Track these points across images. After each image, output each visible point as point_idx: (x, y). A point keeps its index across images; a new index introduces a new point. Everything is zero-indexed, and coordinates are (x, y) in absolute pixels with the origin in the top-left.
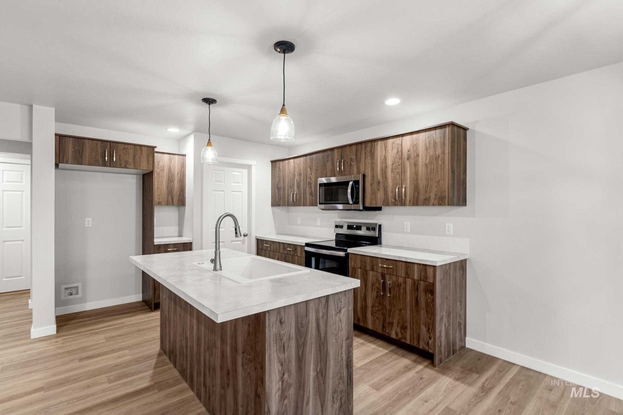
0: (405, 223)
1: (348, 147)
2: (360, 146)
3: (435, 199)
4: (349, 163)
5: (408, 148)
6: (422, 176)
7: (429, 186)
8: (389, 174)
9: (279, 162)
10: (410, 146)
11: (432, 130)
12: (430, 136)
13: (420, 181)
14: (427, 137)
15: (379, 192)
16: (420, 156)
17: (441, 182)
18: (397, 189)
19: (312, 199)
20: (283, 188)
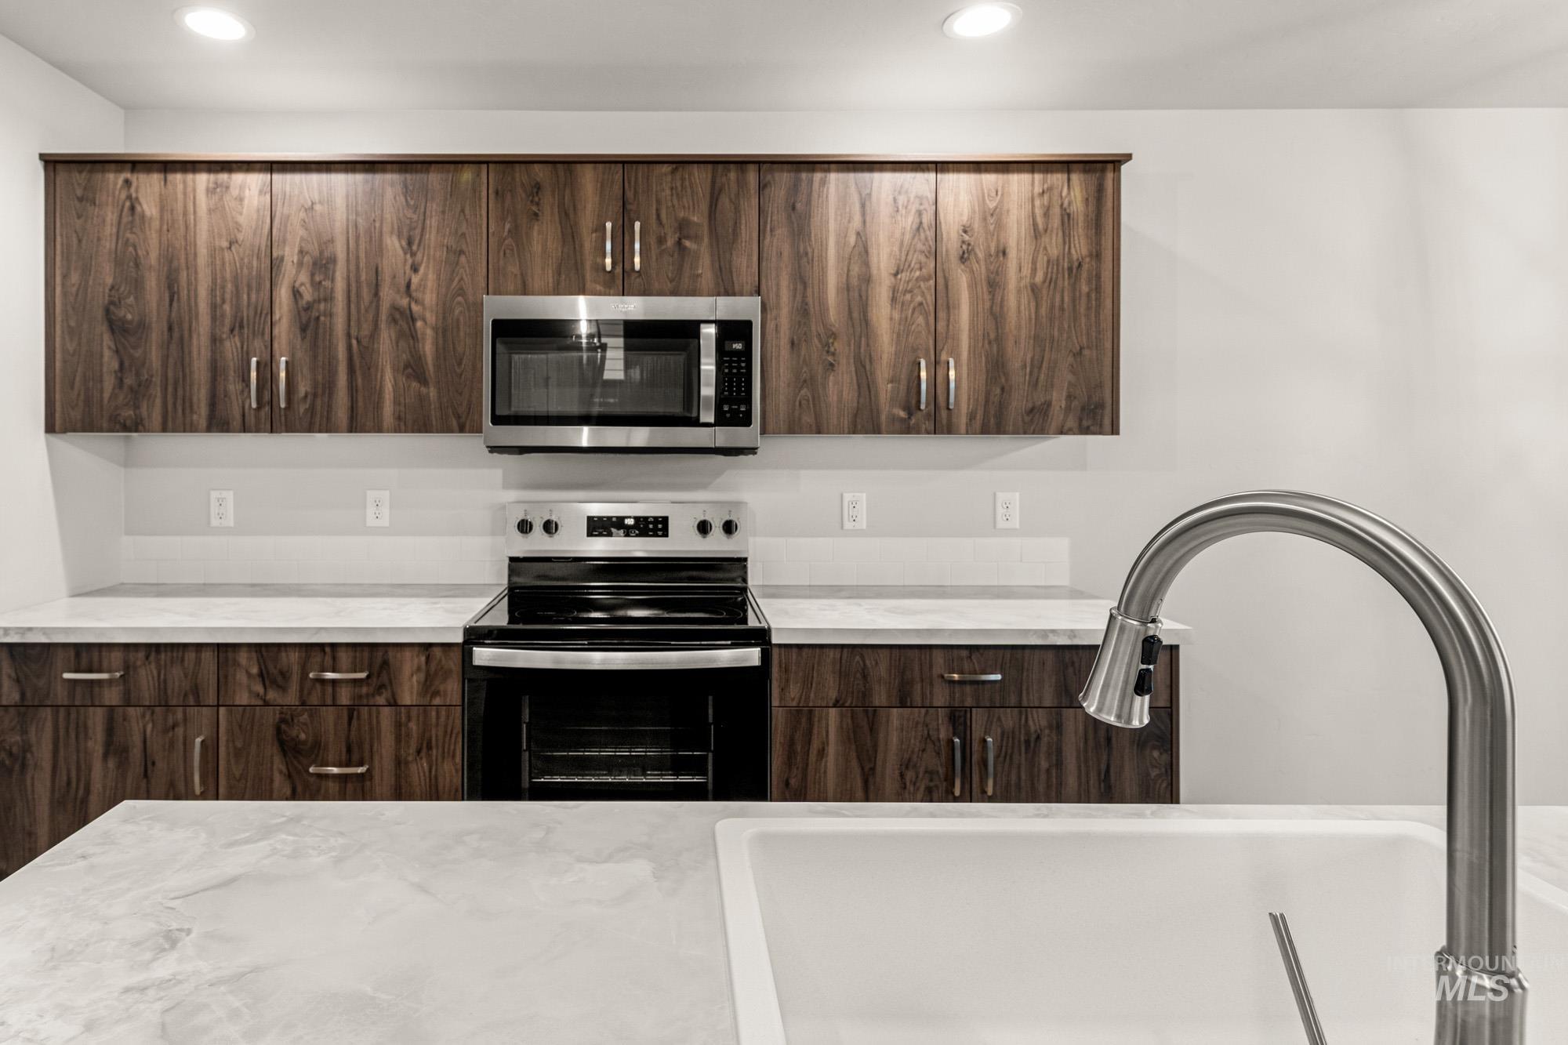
1: (666, 168)
2: (733, 175)
3: (1068, 409)
4: (670, 242)
5: (965, 218)
6: (1019, 327)
7: (1045, 365)
8: (883, 314)
9: (128, 175)
10: (974, 212)
11: (1057, 171)
12: (1050, 189)
13: (1010, 345)
14: (1038, 189)
15: (831, 378)
16: (1012, 254)
17: (1086, 352)
18: (923, 374)
19: (433, 393)
20: (170, 329)
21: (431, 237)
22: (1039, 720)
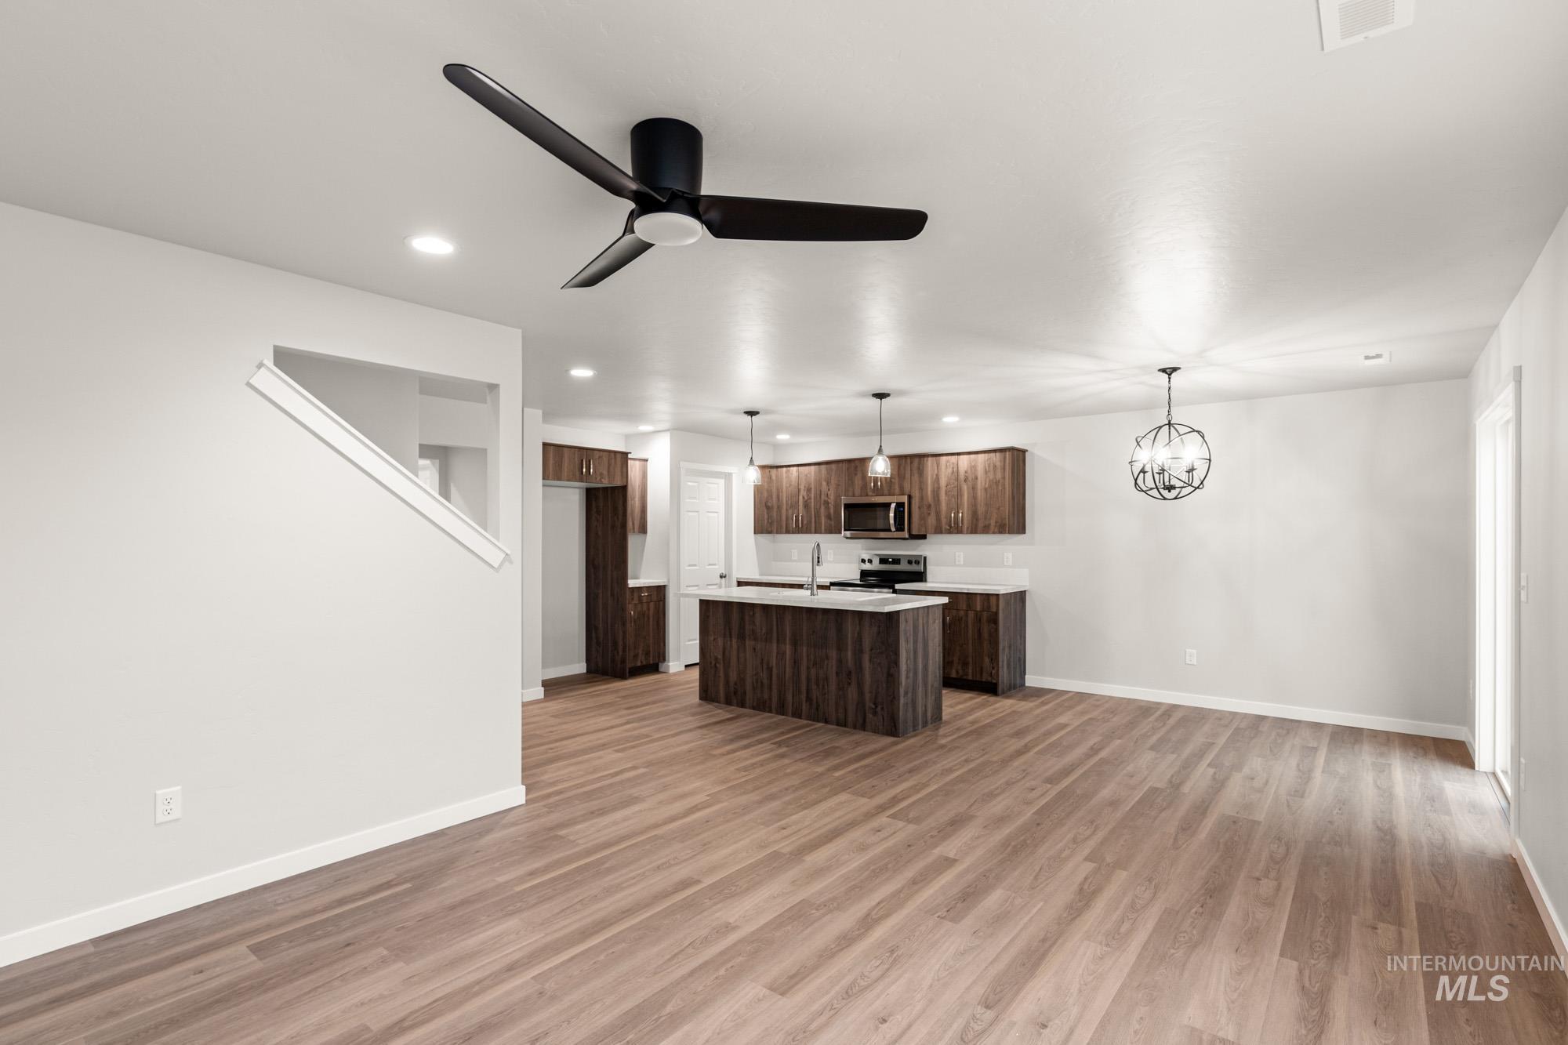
0: (957, 553)
2: (903, 460)
3: (996, 526)
4: (888, 480)
5: (966, 469)
6: (981, 500)
7: (989, 512)
8: (943, 496)
9: (769, 470)
10: (968, 466)
13: (979, 506)
14: (986, 459)
15: (928, 517)
16: (979, 477)
17: (1000, 508)
18: (953, 515)
19: (833, 523)
20: (778, 507)
21: (833, 481)
22: (962, 613)
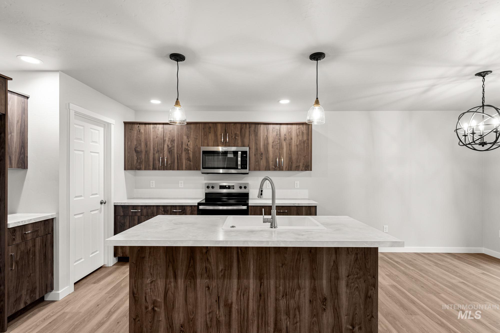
1: (233, 124)
2: (244, 125)
4: (233, 137)
5: (285, 133)
6: (294, 152)
7: (299, 159)
8: (270, 149)
10: (286, 132)
11: (301, 125)
12: (300, 128)
13: (293, 155)
14: (298, 128)
15: (262, 161)
16: (293, 139)
17: (306, 156)
18: (277, 160)
19: (192, 163)
20: (146, 152)
21: (192, 136)
